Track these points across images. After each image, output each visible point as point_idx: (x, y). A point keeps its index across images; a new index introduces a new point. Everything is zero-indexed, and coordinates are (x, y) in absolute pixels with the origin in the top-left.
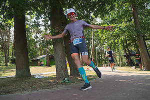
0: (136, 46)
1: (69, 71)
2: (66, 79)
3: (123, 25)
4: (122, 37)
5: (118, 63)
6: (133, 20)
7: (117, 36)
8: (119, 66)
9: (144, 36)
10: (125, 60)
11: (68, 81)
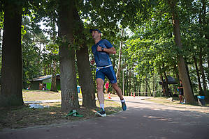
0: (175, 70)
1: (81, 100)
2: (74, 111)
3: (160, 41)
4: (158, 58)
5: (152, 91)
6: (173, 36)
7: (152, 56)
8: (152, 96)
9: (186, 59)
10: (160, 88)
11: (77, 114)
